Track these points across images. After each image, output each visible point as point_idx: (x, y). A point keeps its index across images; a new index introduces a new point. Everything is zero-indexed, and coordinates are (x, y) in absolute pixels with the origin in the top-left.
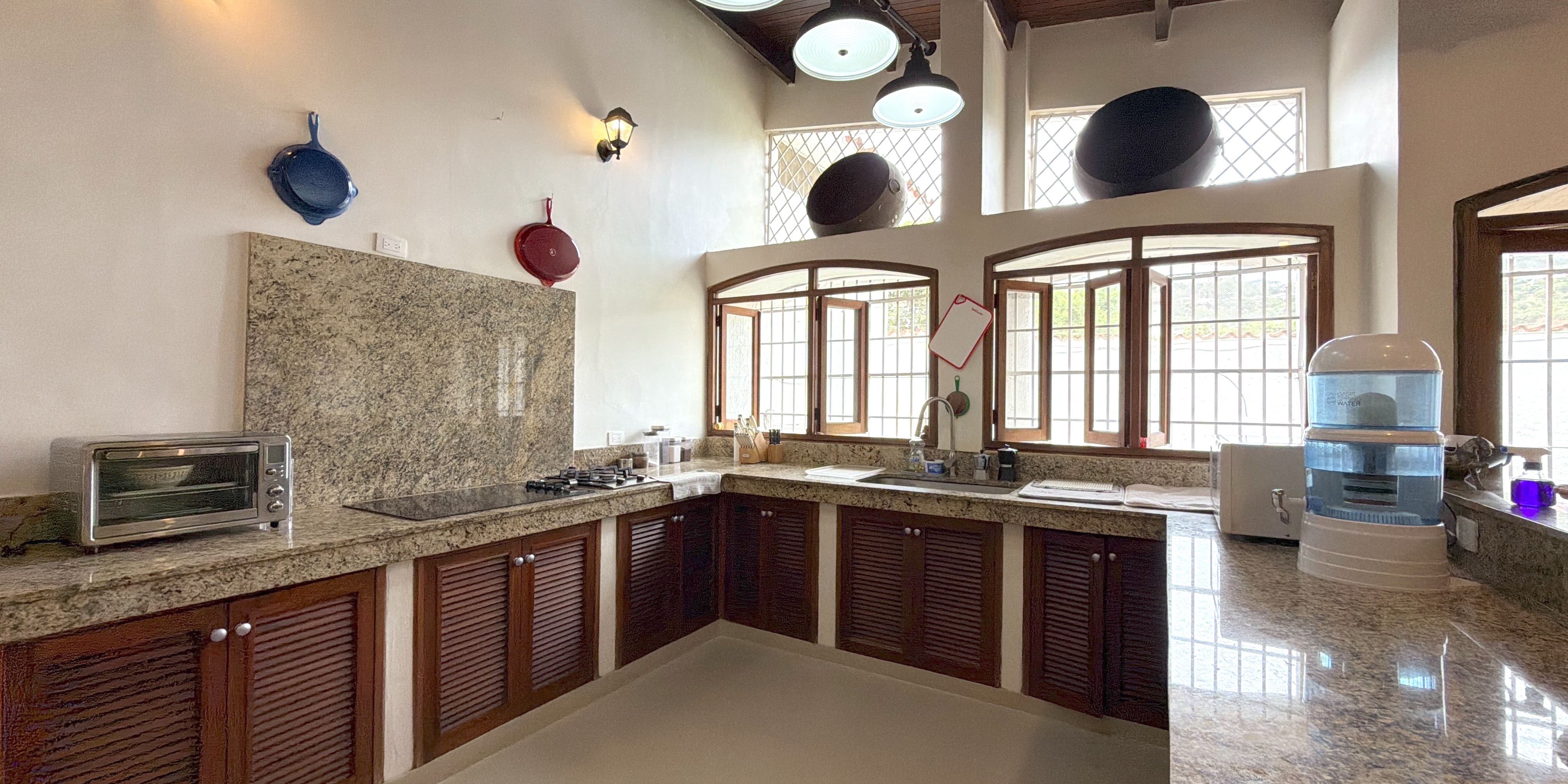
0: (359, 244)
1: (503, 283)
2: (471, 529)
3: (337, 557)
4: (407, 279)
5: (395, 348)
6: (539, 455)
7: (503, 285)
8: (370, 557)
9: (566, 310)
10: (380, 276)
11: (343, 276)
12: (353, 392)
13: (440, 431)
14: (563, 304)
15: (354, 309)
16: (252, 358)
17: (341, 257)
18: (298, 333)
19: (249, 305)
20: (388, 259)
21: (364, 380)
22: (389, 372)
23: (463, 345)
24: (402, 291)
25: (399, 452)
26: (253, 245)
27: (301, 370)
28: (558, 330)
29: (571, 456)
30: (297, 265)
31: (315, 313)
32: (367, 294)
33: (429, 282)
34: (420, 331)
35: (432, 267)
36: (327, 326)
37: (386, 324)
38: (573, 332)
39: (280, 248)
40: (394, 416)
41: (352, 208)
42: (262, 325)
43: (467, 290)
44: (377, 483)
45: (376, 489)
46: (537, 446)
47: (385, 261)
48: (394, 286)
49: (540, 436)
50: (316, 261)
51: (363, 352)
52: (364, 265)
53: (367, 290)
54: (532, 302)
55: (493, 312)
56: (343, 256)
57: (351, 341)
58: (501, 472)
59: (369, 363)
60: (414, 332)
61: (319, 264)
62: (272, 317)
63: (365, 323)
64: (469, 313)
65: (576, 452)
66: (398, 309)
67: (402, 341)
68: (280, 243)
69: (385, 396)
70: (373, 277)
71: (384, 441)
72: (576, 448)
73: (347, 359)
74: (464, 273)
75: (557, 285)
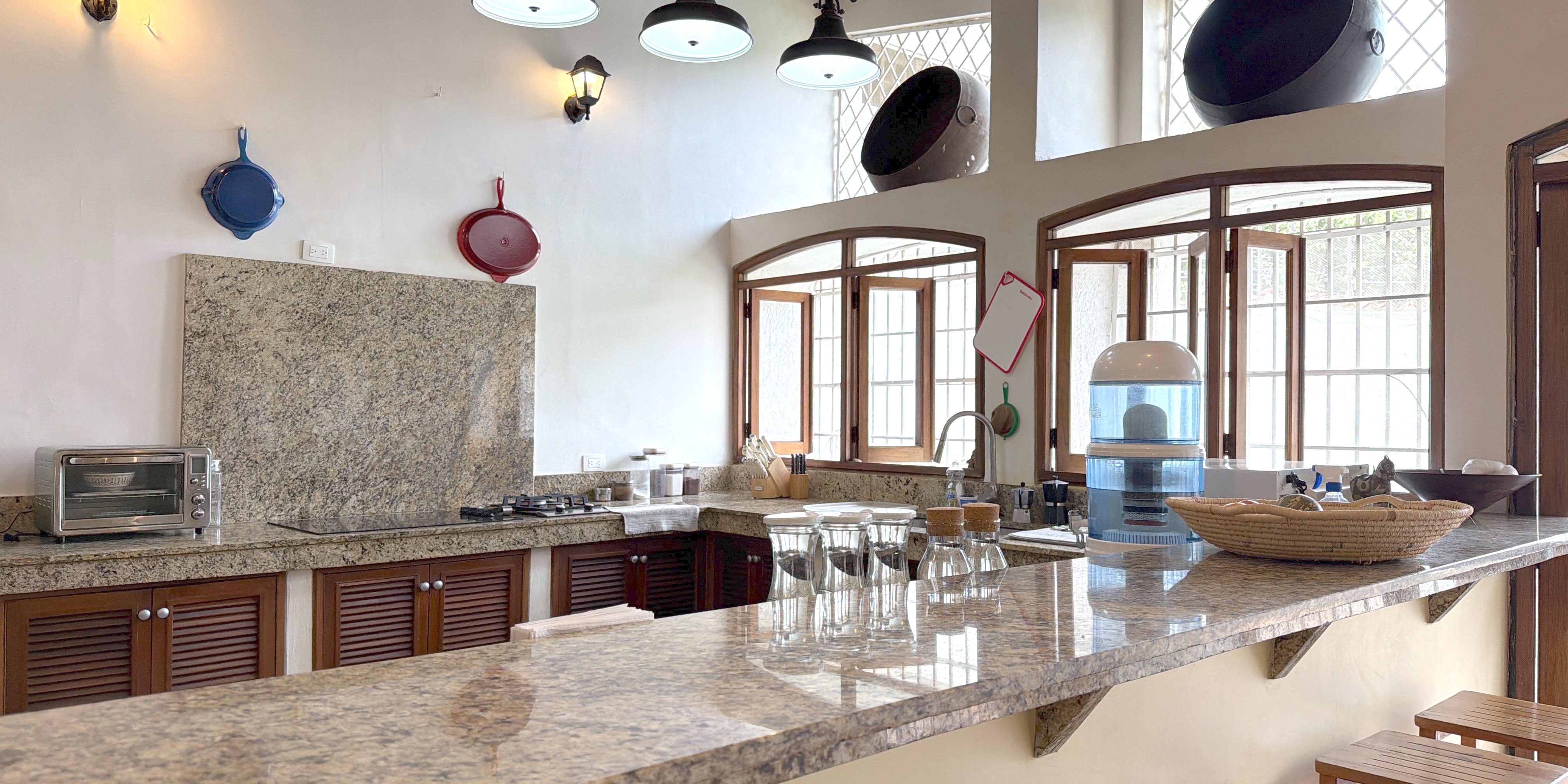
0: (285, 254)
1: (443, 282)
2: (367, 546)
3: (238, 559)
4: (334, 286)
5: (321, 360)
6: (488, 480)
7: (442, 284)
8: (269, 563)
9: (523, 309)
10: (306, 286)
11: (269, 288)
12: (279, 407)
13: (370, 448)
14: (519, 301)
15: (280, 322)
16: (187, 375)
17: (268, 270)
18: (227, 348)
19: (185, 324)
20: (314, 266)
21: (290, 394)
22: (315, 386)
23: (395, 354)
24: (329, 299)
25: (325, 470)
26: (189, 266)
27: (230, 385)
28: (513, 333)
29: (530, 482)
30: (227, 282)
31: (244, 328)
32: (293, 305)
33: (358, 289)
34: (347, 341)
35: (360, 271)
36: (255, 341)
37: (313, 335)
38: (533, 335)
39: (212, 266)
40: (321, 432)
41: (280, 217)
42: (196, 343)
43: (401, 294)
44: (303, 502)
45: (302, 508)
46: (486, 469)
47: (311, 269)
48: (320, 294)
49: (490, 458)
50: (244, 276)
51: (288, 365)
52: (290, 276)
53: (292, 302)
54: (478, 302)
55: (430, 316)
56: (271, 268)
57: (277, 355)
58: (440, 498)
59: (295, 376)
60: (341, 342)
61: (247, 279)
62: (204, 334)
63: (292, 335)
64: (403, 318)
65: (537, 478)
66: (325, 319)
67: (329, 352)
68: (212, 261)
69: (311, 411)
70: (299, 288)
71: (310, 459)
72: (537, 472)
73: (274, 373)
74: (396, 275)
75: (512, 280)
